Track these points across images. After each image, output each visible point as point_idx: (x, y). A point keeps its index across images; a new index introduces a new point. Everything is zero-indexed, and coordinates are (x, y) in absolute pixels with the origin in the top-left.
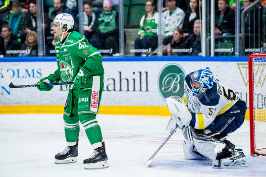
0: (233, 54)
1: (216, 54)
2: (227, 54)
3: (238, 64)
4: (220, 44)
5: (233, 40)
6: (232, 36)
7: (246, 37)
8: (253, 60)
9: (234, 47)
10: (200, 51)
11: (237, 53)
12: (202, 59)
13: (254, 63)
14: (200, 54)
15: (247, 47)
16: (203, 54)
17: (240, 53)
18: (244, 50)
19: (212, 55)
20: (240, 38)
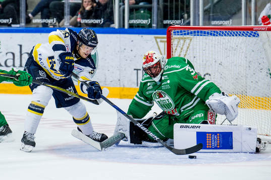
0: (150, 26)
1: (131, 26)
2: (143, 26)
3: (156, 38)
5: (150, 10)
6: (149, 5)
7: (165, 7)
8: (172, 32)
9: (151, 18)
10: (113, 22)
11: (154, 25)
12: (114, 32)
13: (174, 36)
14: (112, 26)
15: (166, 18)
16: (116, 25)
17: (157, 25)
18: (162, 22)
19: (126, 27)
20: (158, 9)
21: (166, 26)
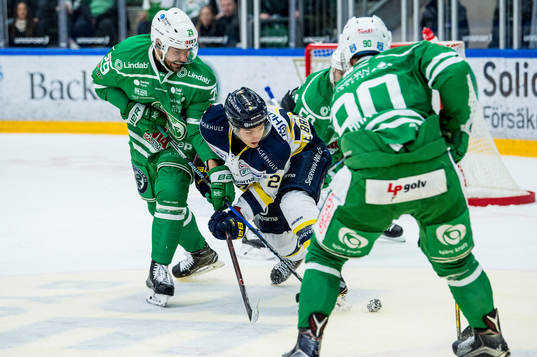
0: (287, 45)
1: (263, 45)
2: (278, 45)
3: (295, 61)
4: (267, 30)
5: (286, 24)
6: (284, 19)
7: (306, 21)
8: (312, 52)
9: (288, 34)
11: (292, 44)
12: (241, 53)
13: (314, 58)
14: (239, 45)
15: (307, 34)
16: (243, 44)
17: (296, 43)
18: (302, 40)
19: (257, 46)
20: (297, 22)
21: (306, 45)
